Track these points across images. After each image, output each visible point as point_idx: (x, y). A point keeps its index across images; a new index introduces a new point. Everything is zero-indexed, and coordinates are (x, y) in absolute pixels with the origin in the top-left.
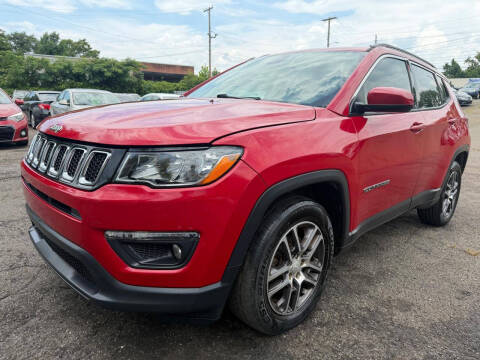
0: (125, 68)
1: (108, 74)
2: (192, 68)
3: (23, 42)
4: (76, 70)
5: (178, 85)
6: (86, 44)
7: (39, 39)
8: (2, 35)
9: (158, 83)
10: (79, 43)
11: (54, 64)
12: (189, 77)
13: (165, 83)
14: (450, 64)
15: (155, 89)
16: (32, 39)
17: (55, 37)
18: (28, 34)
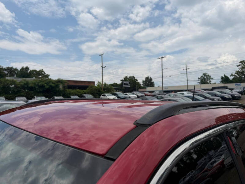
0: (57, 83)
1: (47, 87)
2: (94, 82)
3: (11, 71)
4: (30, 85)
5: (85, 91)
6: (43, 71)
7: (19, 70)
8: (2, 69)
9: (74, 90)
10: (39, 71)
11: (20, 82)
12: (92, 87)
13: (78, 90)
14: (224, 77)
15: (72, 93)
16: (16, 69)
17: (27, 68)
18: (14, 68)
